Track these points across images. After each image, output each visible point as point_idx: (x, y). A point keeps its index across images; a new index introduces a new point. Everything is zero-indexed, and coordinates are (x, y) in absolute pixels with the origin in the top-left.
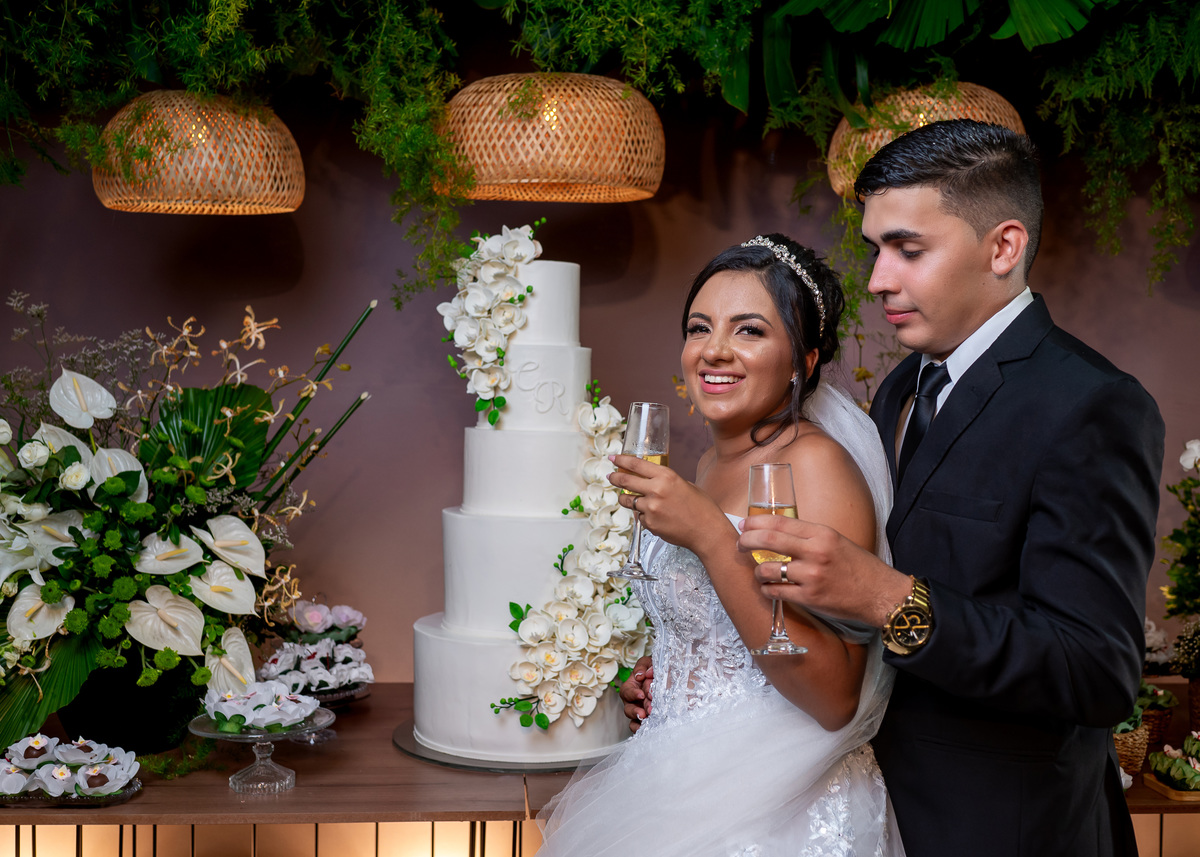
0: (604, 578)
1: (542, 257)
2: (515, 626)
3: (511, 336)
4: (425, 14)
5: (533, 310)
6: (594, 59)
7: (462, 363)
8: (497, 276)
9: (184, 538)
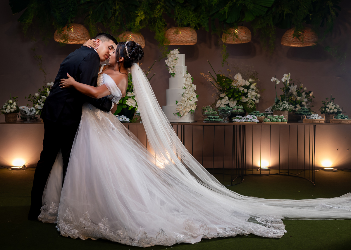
0: (189, 97)
1: (179, 53)
2: (176, 104)
3: (175, 64)
4: (163, 20)
5: (178, 61)
6: (186, 26)
7: (168, 69)
8: (173, 56)
9: (132, 92)
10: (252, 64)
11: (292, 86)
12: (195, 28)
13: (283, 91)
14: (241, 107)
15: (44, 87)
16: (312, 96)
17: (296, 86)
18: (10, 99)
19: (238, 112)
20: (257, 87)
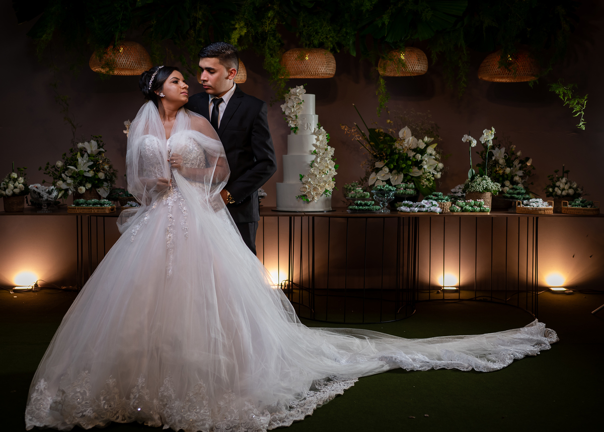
0: (322, 169)
1: (306, 93)
2: (301, 179)
3: (299, 112)
4: (277, 36)
5: (303, 106)
6: (317, 46)
7: (287, 119)
8: (295, 98)
10: (429, 111)
11: (497, 149)
12: (333, 51)
13: (482, 157)
14: (411, 185)
15: (72, 149)
16: (531, 166)
17: (503, 150)
18: (13, 171)
19: (405, 194)
20: (438, 150)
